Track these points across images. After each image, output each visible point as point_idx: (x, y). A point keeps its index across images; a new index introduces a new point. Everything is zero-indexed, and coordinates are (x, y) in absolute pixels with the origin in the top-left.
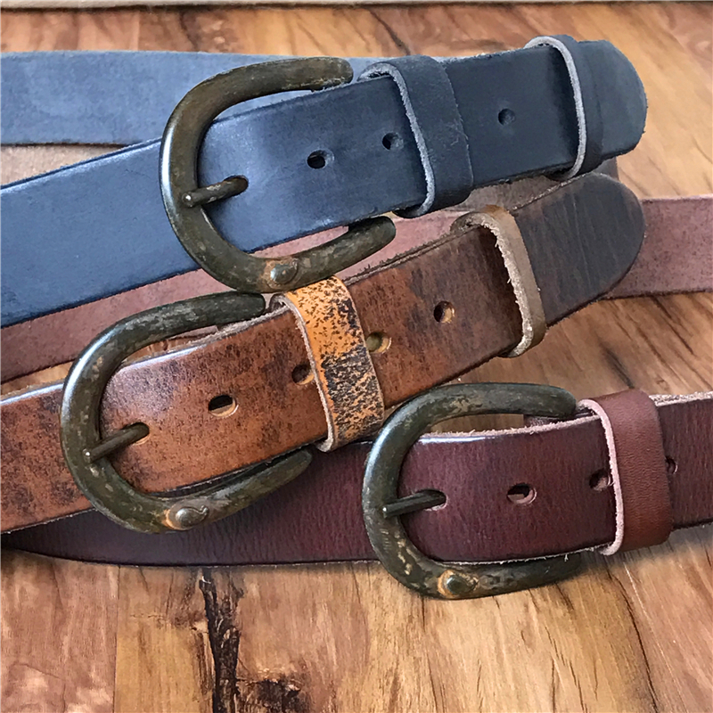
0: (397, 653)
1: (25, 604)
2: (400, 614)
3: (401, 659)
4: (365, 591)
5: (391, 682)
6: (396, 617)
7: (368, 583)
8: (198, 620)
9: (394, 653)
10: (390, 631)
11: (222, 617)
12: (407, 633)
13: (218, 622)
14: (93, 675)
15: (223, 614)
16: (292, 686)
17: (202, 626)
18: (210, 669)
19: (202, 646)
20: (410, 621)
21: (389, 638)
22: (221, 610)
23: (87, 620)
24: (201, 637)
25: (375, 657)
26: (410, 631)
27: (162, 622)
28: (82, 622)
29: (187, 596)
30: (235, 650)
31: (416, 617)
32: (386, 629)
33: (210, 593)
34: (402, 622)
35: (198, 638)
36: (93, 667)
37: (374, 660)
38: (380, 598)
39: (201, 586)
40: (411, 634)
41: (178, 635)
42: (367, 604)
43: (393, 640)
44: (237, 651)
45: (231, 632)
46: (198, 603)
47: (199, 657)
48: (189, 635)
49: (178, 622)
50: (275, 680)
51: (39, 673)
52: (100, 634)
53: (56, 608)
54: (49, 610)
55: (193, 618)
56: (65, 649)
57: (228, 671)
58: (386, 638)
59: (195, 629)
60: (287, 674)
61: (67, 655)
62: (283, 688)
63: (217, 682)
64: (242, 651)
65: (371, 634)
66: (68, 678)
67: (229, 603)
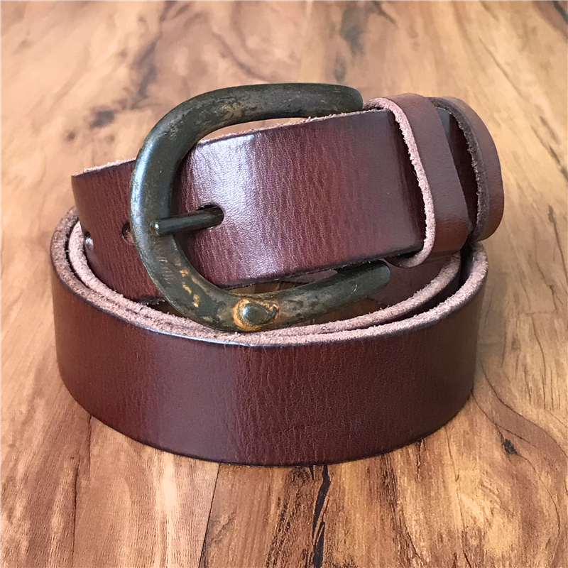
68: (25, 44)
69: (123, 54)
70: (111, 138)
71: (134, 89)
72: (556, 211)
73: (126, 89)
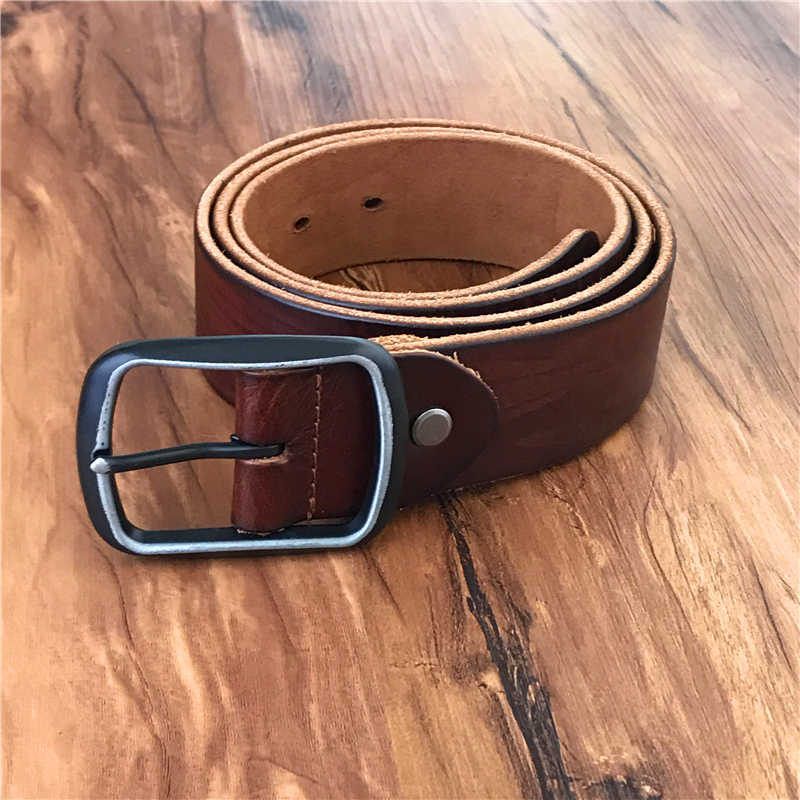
0: (771, 720)
1: (242, 645)
2: (752, 648)
3: (781, 733)
4: (691, 612)
5: (782, 775)
6: (748, 655)
7: (690, 595)
8: (484, 669)
9: (768, 721)
10: (750, 682)
11: (514, 662)
12: (773, 684)
13: (512, 673)
14: (366, 777)
15: (514, 656)
16: (647, 789)
17: (492, 679)
18: (525, 758)
19: (503, 716)
20: (770, 662)
21: (752, 692)
22: (509, 649)
23: (334, 674)
24: (497, 700)
25: (744, 729)
26: (775, 679)
27: (438, 675)
28: (327, 676)
29: (458, 627)
30: (549, 721)
31: (775, 655)
32: (742, 678)
33: (487, 620)
34: (760, 663)
35: (492, 703)
36: (363, 762)
37: (744, 735)
38: (716, 622)
39: (471, 610)
40: (779, 685)
41: (465, 698)
42: (701, 633)
43: (758, 697)
44: (553, 723)
45: (535, 691)
46: (476, 638)
47: (503, 736)
48: (480, 696)
49: (458, 674)
50: (621, 778)
51: (289, 775)
52: (356, 698)
53: (286, 652)
54: (277, 655)
55: (477, 666)
56: (316, 727)
57: (551, 763)
58: (748, 695)
59: (485, 686)
60: (634, 764)
61: (321, 741)
62: (636, 792)
63: (543, 785)
64: (559, 724)
65: (725, 687)
66: (332, 783)
67: (517, 639)
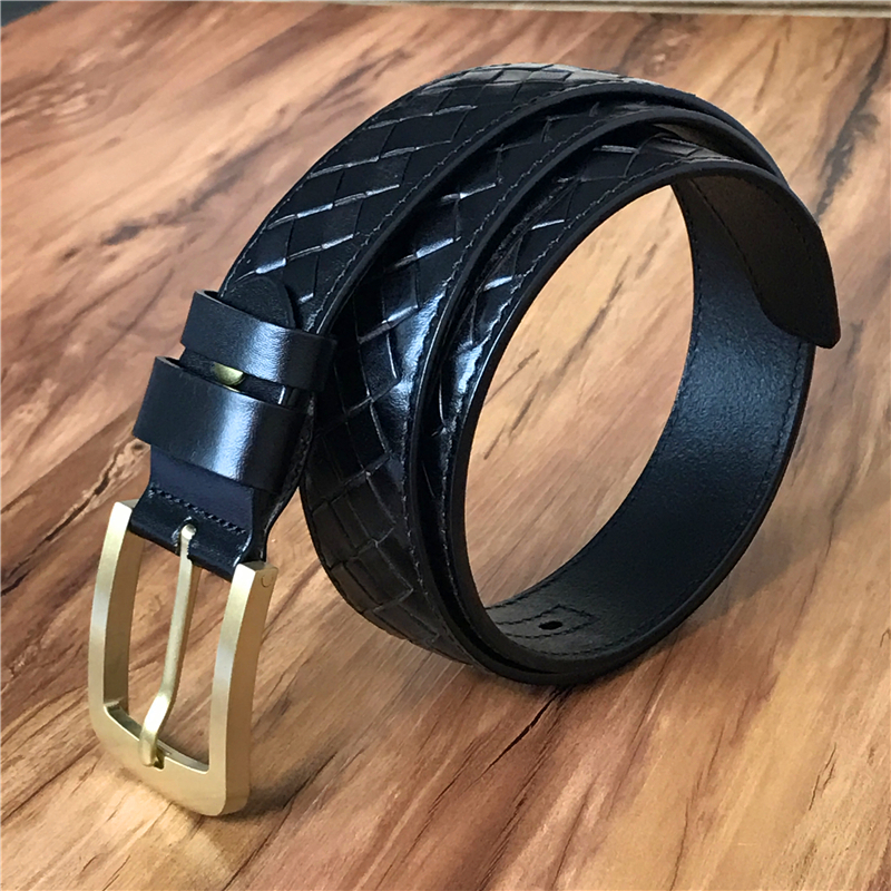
68: (114, 142)
69: (218, 156)
70: (112, 258)
71: (190, 200)
72: (538, 356)
73: (182, 201)
